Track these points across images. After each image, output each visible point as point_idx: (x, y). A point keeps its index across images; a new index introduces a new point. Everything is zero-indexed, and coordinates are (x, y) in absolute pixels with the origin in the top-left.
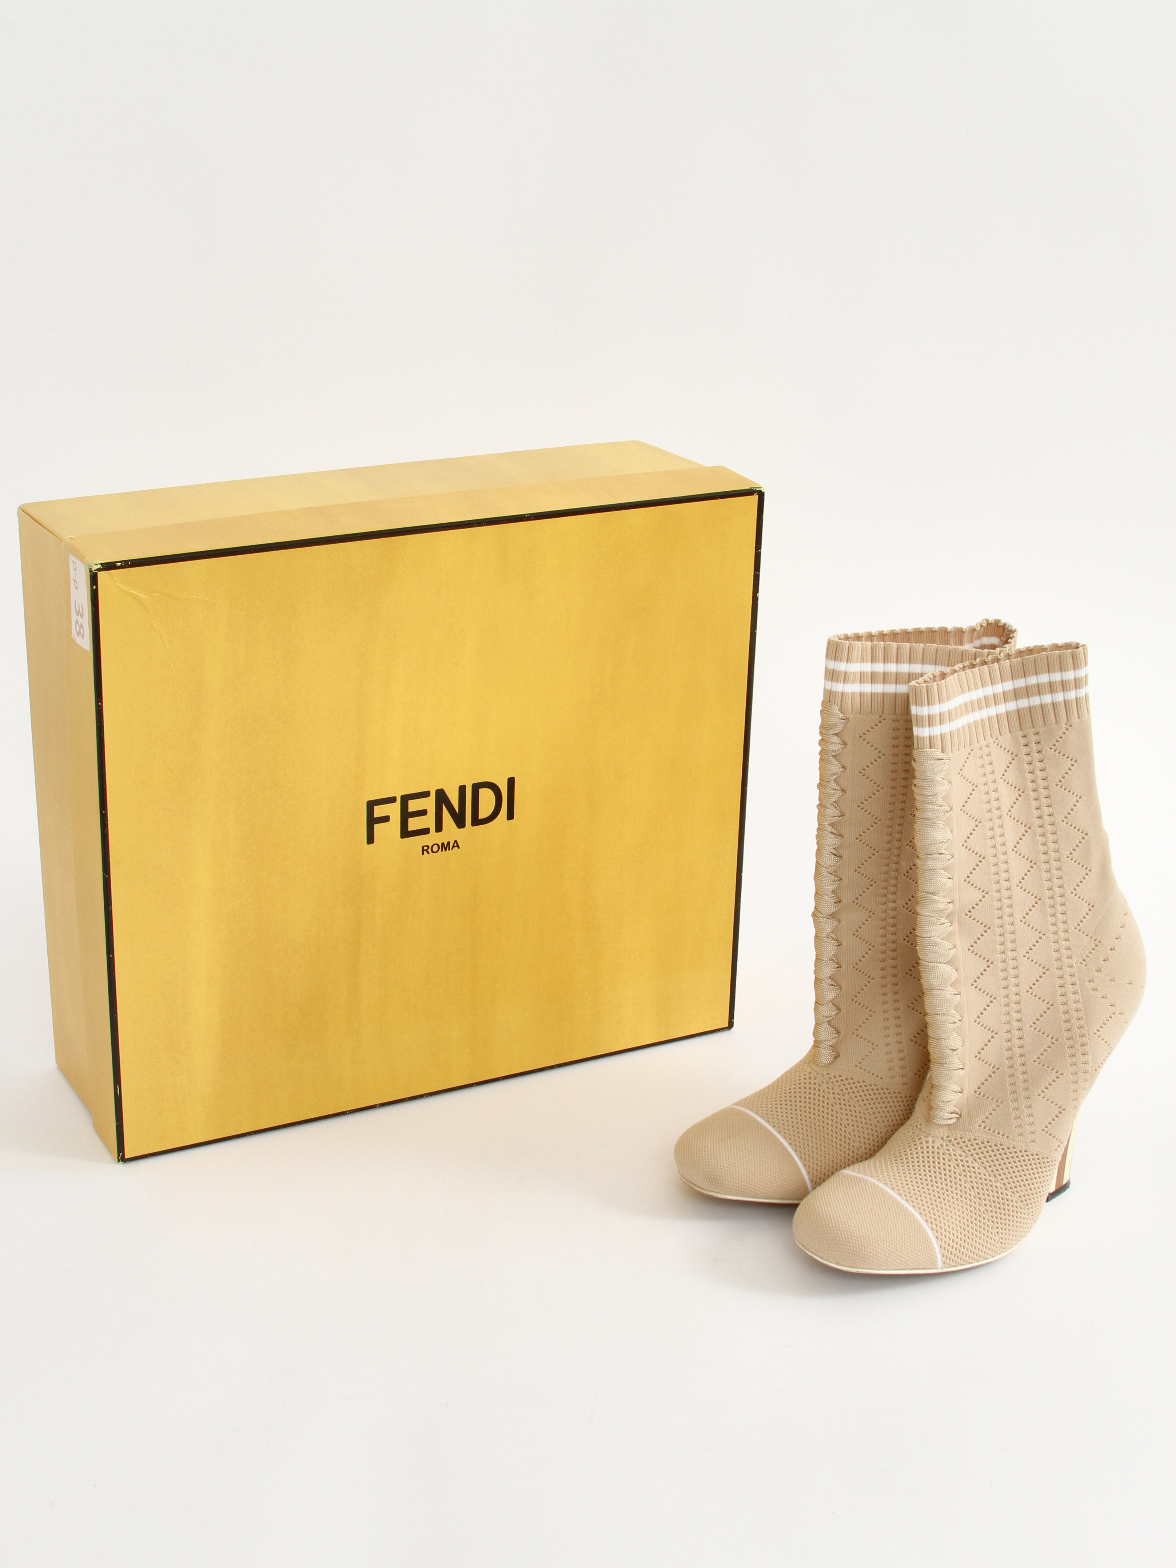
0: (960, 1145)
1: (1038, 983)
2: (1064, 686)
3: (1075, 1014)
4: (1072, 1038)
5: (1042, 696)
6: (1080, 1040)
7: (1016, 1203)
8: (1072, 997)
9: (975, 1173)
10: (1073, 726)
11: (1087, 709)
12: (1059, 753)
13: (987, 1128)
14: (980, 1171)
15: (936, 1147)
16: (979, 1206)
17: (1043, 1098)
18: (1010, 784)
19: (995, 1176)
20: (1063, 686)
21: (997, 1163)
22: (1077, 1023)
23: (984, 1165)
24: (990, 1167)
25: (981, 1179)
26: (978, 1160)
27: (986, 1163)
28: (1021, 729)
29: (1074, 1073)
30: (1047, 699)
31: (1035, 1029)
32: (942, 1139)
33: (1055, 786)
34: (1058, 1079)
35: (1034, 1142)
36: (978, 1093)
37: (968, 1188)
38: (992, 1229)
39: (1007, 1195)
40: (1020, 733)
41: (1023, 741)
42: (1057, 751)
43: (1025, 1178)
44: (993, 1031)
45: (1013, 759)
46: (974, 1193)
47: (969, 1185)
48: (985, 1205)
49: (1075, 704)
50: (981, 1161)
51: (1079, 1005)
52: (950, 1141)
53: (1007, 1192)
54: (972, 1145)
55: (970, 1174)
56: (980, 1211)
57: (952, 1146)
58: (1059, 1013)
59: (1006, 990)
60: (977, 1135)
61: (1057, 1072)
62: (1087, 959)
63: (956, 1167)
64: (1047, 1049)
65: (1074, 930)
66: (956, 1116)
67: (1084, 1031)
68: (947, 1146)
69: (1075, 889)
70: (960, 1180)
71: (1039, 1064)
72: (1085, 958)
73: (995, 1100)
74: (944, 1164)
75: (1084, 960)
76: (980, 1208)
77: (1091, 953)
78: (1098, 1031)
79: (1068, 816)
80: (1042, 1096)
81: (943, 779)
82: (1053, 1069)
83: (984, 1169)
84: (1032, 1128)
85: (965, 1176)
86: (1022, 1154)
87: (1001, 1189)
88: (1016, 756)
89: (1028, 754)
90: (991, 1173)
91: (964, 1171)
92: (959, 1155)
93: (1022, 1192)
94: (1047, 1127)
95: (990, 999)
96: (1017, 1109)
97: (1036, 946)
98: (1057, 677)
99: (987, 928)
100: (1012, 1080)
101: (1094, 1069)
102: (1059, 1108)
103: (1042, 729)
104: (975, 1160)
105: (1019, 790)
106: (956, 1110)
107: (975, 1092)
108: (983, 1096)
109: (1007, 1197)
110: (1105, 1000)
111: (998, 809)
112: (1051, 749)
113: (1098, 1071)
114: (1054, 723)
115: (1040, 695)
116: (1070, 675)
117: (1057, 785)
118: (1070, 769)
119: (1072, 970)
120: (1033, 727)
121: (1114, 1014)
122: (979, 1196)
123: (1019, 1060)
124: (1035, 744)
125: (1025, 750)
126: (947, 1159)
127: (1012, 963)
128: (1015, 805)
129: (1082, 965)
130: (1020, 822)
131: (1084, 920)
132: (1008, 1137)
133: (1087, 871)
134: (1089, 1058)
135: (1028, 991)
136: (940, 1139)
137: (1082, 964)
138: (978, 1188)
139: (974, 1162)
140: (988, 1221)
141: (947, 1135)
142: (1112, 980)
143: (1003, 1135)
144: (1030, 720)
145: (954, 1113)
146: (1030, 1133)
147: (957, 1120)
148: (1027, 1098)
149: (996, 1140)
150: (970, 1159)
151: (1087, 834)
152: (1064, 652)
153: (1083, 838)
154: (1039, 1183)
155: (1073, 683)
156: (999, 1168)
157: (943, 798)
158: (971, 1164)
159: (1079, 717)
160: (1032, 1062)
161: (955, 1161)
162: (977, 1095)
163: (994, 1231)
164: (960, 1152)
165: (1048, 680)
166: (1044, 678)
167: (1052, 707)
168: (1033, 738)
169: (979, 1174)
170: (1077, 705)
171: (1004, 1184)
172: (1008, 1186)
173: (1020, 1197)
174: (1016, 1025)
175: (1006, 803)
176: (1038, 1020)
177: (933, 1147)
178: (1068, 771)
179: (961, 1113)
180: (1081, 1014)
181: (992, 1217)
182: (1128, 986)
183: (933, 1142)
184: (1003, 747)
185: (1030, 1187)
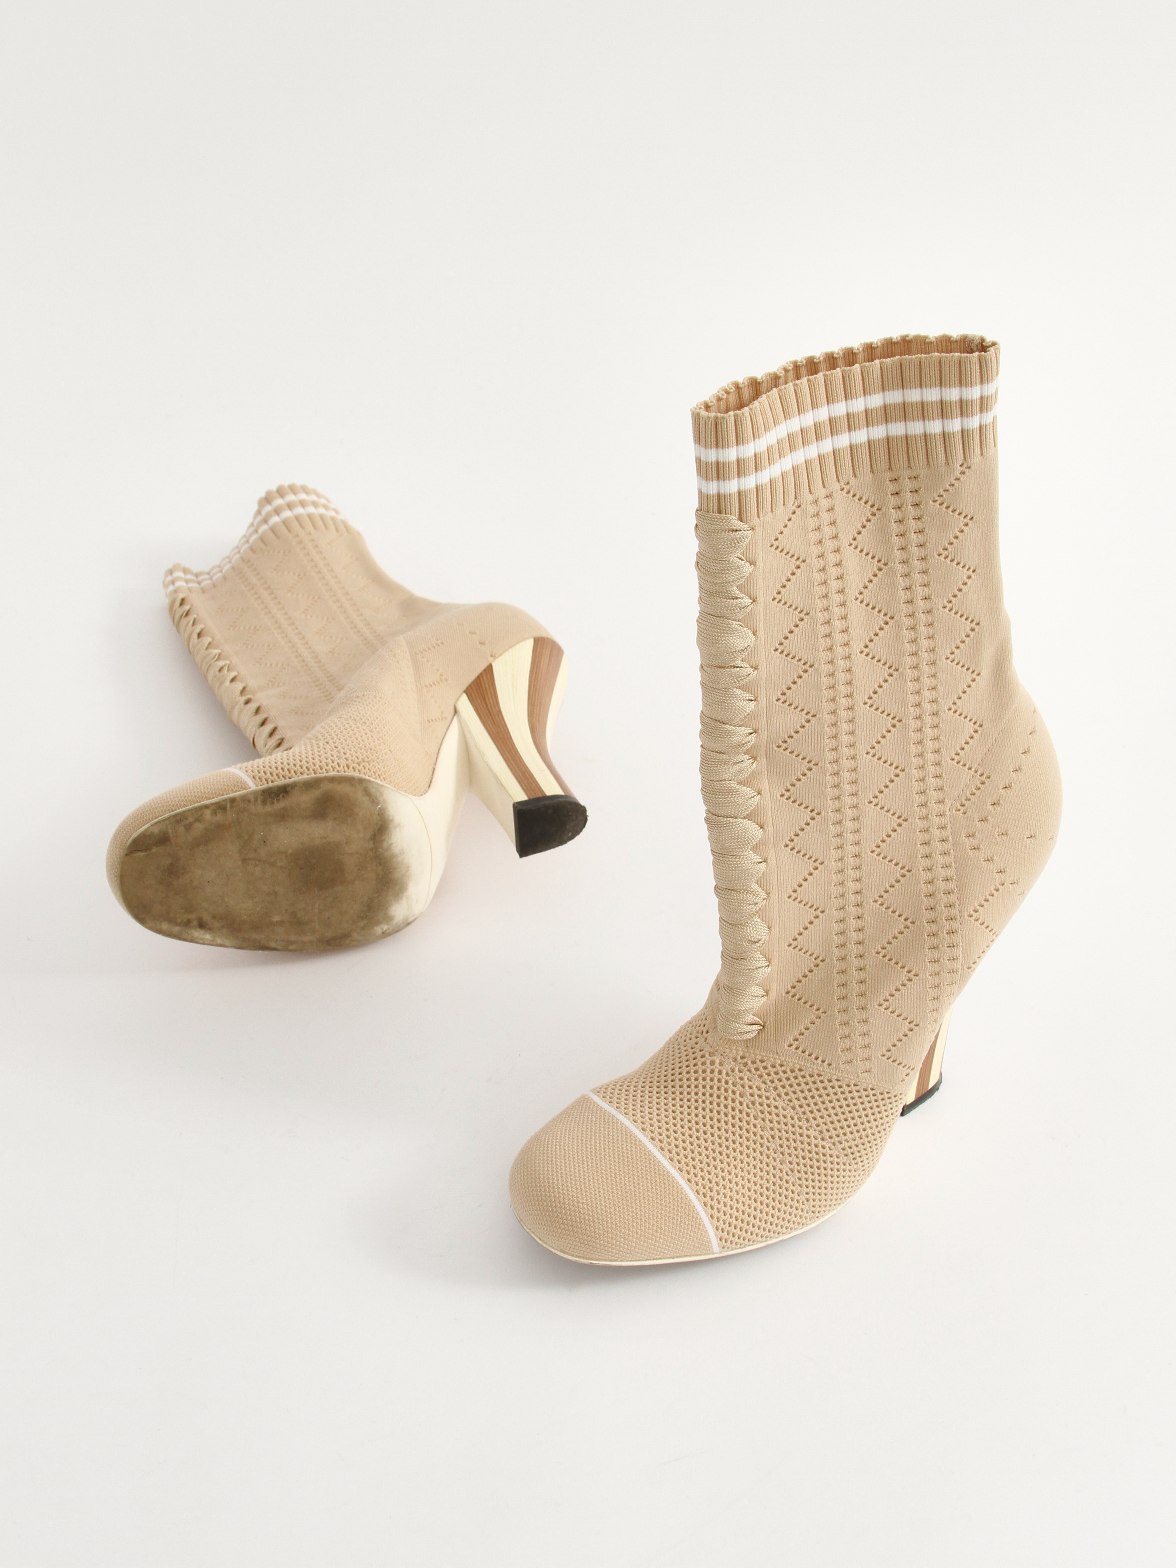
0: (758, 1073)
1: (889, 839)
2: (964, 408)
3: (943, 885)
4: (936, 921)
5: (927, 422)
6: (947, 926)
7: (838, 1157)
8: (940, 860)
9: (777, 1115)
10: (972, 467)
11: (994, 440)
12: (947, 507)
13: (801, 1049)
14: (785, 1113)
15: (724, 1072)
16: (781, 1164)
17: (885, 1009)
18: (865, 552)
19: (808, 1120)
20: (961, 407)
21: (811, 1101)
22: (945, 899)
23: (792, 1104)
24: (801, 1106)
25: (786, 1124)
26: (783, 1095)
27: (796, 1102)
28: (890, 468)
29: (935, 974)
30: (935, 427)
31: (882, 905)
32: (735, 1060)
33: (937, 557)
34: (909, 983)
35: (869, 1071)
36: (791, 994)
37: (765, 1139)
38: (799, 1195)
39: (823, 1147)
40: (888, 475)
41: (891, 488)
42: (945, 505)
43: (852, 1122)
44: (818, 908)
45: (874, 515)
46: (774, 1146)
47: (767, 1134)
48: (790, 1163)
49: (978, 435)
50: (788, 1097)
51: (950, 872)
52: (745, 1064)
53: (824, 1143)
54: (776, 1073)
55: (770, 1117)
56: (781, 1172)
57: (748, 1073)
58: (919, 883)
59: (839, 851)
60: (786, 1058)
61: (909, 972)
62: (967, 803)
63: (751, 1106)
64: (897, 935)
65: (950, 761)
66: (757, 1029)
67: (954, 912)
68: (740, 1071)
69: (955, 704)
70: (755, 1126)
71: (884, 956)
72: (964, 802)
73: (815, 1007)
74: (733, 1101)
75: (963, 805)
76: (781, 1167)
77: (974, 794)
78: (976, 911)
79: (954, 600)
80: (884, 1006)
81: (740, 559)
82: (903, 967)
83: (792, 1111)
84: (867, 1052)
85: (763, 1120)
86: (849, 1089)
87: (816, 1139)
88: (878, 509)
89: (899, 508)
90: (802, 1116)
91: (762, 1112)
92: (757, 1087)
93: (848, 1142)
94: (889, 1051)
95: (815, 864)
96: (846, 1024)
97: (890, 787)
98: (953, 394)
99: (812, 764)
100: (843, 978)
101: (966, 967)
102: (910, 1023)
103: (923, 472)
104: (779, 1096)
105: (879, 561)
106: (757, 1019)
107: (788, 993)
108: (799, 1000)
109: (824, 1151)
110: (990, 864)
111: (841, 591)
112: (935, 501)
113: (972, 969)
114: (943, 465)
115: (924, 420)
116: (974, 393)
117: (939, 555)
118: (962, 531)
119: (943, 821)
120: (909, 467)
121: (1003, 884)
122: (782, 1150)
123: (855, 950)
124: (910, 494)
125: (893, 501)
126: (738, 1093)
127: (850, 813)
128: (871, 584)
129: (958, 813)
130: (877, 609)
131: (966, 746)
132: (830, 1065)
133: (974, 675)
134: (959, 952)
135: (873, 852)
136: (731, 1060)
137: (959, 810)
138: (780, 1139)
139: (777, 1098)
140: (793, 1185)
141: (741, 1053)
142: (1002, 834)
143: (823, 1061)
144: (905, 456)
145: (753, 1025)
146: (863, 1060)
147: (759, 1032)
148: (863, 1009)
149: (813, 1069)
150: (773, 1094)
151: (978, 624)
152: (967, 357)
153: (973, 630)
154: (874, 1127)
155: (978, 404)
156: (814, 1108)
157: (740, 587)
158: (773, 1102)
159: (982, 454)
160: (874, 954)
161: (749, 1097)
162: (790, 997)
163: (803, 1198)
164: (758, 1082)
165: (939, 398)
166: (932, 395)
167: (942, 439)
168: (908, 485)
169: (785, 1117)
170: (980, 436)
171: (821, 1132)
172: (827, 1135)
173: (844, 1149)
174: (853, 898)
175: (854, 582)
176: (886, 892)
177: (720, 1072)
178: (958, 534)
179: (765, 1023)
180: (951, 885)
181: (800, 1179)
182: (1028, 840)
183: (721, 1064)
184: (858, 497)
185: (859, 1134)
